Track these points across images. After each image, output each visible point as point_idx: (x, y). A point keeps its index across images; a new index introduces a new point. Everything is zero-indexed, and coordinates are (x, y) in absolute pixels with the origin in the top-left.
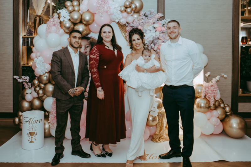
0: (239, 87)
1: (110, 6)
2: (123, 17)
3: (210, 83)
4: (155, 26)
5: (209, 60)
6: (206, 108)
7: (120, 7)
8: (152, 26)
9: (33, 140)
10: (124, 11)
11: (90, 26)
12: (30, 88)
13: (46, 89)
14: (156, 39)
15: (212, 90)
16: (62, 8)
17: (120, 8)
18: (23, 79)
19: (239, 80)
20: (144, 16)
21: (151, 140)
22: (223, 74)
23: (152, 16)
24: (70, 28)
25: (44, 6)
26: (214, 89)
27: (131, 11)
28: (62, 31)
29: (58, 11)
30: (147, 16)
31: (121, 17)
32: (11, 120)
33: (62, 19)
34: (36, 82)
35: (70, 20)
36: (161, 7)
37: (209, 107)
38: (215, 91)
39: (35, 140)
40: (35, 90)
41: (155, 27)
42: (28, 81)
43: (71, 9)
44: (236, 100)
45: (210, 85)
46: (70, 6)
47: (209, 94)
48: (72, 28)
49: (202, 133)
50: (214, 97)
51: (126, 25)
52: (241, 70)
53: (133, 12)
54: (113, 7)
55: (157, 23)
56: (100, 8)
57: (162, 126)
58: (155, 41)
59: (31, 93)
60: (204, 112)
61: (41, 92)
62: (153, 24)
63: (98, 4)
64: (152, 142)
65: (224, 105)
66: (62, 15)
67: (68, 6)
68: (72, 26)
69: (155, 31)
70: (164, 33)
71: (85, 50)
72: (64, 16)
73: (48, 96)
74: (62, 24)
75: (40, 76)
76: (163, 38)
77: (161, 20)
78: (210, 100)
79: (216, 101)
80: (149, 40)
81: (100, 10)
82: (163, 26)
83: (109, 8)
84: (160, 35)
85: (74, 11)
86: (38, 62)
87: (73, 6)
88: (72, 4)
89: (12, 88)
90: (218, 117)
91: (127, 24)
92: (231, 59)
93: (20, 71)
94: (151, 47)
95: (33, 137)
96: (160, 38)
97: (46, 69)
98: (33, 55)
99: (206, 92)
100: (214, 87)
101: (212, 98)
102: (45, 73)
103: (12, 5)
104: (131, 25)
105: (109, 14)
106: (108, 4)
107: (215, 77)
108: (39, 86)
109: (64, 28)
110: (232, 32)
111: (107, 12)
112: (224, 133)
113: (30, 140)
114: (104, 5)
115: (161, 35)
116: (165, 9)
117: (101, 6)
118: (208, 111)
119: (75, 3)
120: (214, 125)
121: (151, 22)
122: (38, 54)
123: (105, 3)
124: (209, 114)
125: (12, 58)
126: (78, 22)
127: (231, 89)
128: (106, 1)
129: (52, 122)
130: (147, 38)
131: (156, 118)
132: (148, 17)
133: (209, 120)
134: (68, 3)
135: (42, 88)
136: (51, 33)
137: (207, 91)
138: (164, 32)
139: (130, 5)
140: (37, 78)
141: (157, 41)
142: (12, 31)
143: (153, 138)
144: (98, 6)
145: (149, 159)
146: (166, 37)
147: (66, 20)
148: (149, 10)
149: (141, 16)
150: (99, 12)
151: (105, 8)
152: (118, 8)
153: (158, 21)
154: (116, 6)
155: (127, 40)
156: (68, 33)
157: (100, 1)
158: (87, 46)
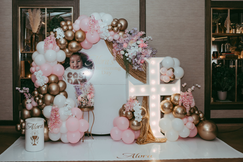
0: (211, 97)
1: (100, 25)
3: (187, 93)
4: (139, 42)
5: (185, 73)
6: (183, 114)
7: (108, 26)
8: (136, 42)
9: (36, 143)
10: (111, 30)
11: (81, 43)
12: (30, 98)
13: (45, 99)
14: (139, 54)
15: (188, 99)
16: (57, 27)
18: (24, 90)
19: (211, 90)
20: (128, 34)
21: (136, 143)
22: (197, 85)
23: (136, 33)
25: (39, 25)
26: (190, 98)
27: (117, 30)
28: (58, 48)
29: (54, 30)
30: (131, 34)
31: (109, 35)
32: (14, 127)
33: (58, 37)
34: (36, 93)
35: (64, 38)
36: (143, 26)
37: (186, 113)
38: (191, 99)
39: (37, 143)
40: (35, 100)
41: (138, 44)
42: (28, 92)
43: (65, 28)
44: (208, 107)
45: (186, 94)
46: (65, 25)
47: (186, 102)
48: (66, 45)
49: (179, 136)
50: (189, 105)
52: (212, 81)
53: (119, 31)
54: (102, 26)
55: (140, 40)
56: (91, 27)
57: (145, 131)
58: (139, 56)
59: (31, 103)
60: (181, 118)
61: (40, 101)
62: (137, 41)
64: (136, 144)
65: (198, 112)
66: (58, 33)
67: (63, 26)
68: (67, 43)
69: (138, 47)
71: (77, 64)
72: (59, 35)
73: (46, 105)
74: (58, 41)
75: (40, 87)
76: (145, 53)
77: (143, 38)
78: (187, 107)
79: (191, 108)
80: (133, 55)
81: (91, 30)
82: (145, 43)
84: (143, 51)
85: (68, 29)
86: (38, 75)
87: (67, 26)
88: (66, 23)
89: (12, 98)
90: (193, 123)
91: (114, 41)
92: (204, 72)
93: (19, 83)
94: (135, 61)
95: (36, 140)
96: (143, 53)
97: (45, 81)
98: (32, 69)
99: (182, 100)
100: (189, 96)
101: (188, 106)
102: (44, 85)
103: (11, 24)
104: (117, 42)
105: (99, 32)
106: (97, 24)
107: (190, 87)
108: (38, 96)
109: (60, 45)
110: (204, 48)
111: (97, 31)
112: (199, 136)
113: (33, 143)
114: (94, 25)
115: (144, 51)
117: (92, 25)
118: (185, 117)
119: (69, 23)
120: (190, 129)
121: (135, 39)
122: (37, 68)
123: (95, 22)
124: (185, 120)
125: (12, 72)
126: (71, 39)
127: (204, 98)
128: (96, 21)
130: (132, 54)
131: (140, 124)
132: (132, 35)
133: (185, 124)
134: (63, 23)
135: (41, 98)
136: (48, 49)
137: (184, 100)
138: (146, 48)
140: (36, 89)
141: (140, 56)
142: (12, 47)
143: (138, 141)
144: (90, 25)
145: (136, 157)
146: (147, 53)
147: (61, 38)
148: (133, 28)
149: (126, 34)
150: (90, 31)
151: (96, 27)
152: (106, 28)
153: (141, 39)
154: (105, 26)
155: (114, 55)
156: (63, 49)
157: (91, 22)
158: (78, 61)
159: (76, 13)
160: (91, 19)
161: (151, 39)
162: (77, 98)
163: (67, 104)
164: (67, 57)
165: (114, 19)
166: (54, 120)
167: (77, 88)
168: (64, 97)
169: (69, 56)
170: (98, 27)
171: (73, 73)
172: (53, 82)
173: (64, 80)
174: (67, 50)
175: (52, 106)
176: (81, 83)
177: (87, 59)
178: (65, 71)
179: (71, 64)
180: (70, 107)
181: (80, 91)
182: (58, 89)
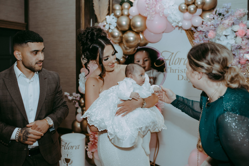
1: (163, 5)
14: (236, 49)
17: (178, 6)
18: (74, 97)
27: (195, 10)
33: (107, 27)
35: (117, 27)
41: (235, 31)
42: (78, 99)
43: (118, 13)
54: (166, 6)
62: (231, 26)
63: (146, 4)
66: (108, 21)
68: (121, 35)
69: (234, 36)
71: (143, 64)
74: (109, 33)
84: (243, 42)
85: (122, 15)
87: (122, 9)
91: (193, 29)
96: (243, 47)
104: (199, 30)
106: (160, 2)
119: (126, 5)
123: (156, 1)
126: (126, 29)
134: (117, 7)
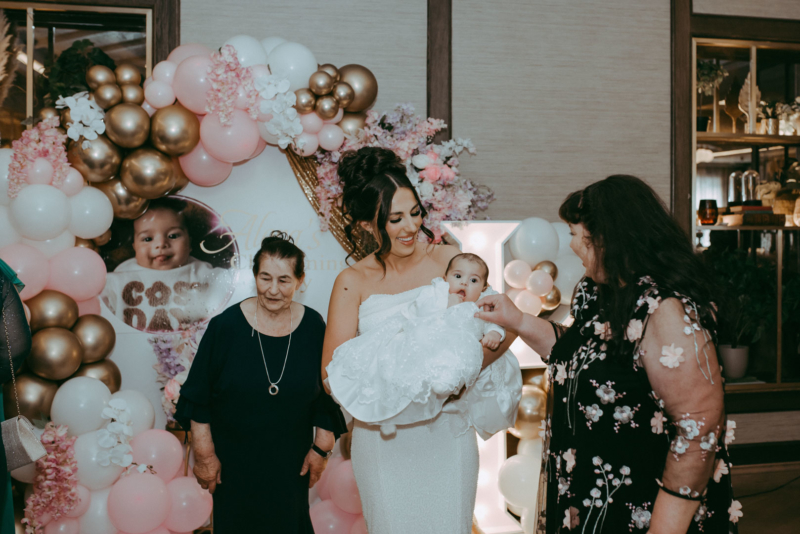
1: (258, 89)
2: (304, 131)
4: (420, 162)
7: (296, 93)
8: (409, 162)
10: (308, 109)
11: (183, 161)
16: (78, 91)
17: (294, 97)
20: (379, 128)
23: (409, 126)
24: (107, 167)
27: (335, 110)
30: (390, 128)
31: (299, 128)
33: (73, 133)
35: (104, 136)
36: (439, 97)
41: (419, 167)
43: (108, 93)
46: (108, 83)
48: (113, 166)
51: (316, 158)
53: (341, 112)
54: (268, 93)
55: (426, 152)
56: (220, 95)
62: (413, 154)
63: (214, 80)
67: (99, 85)
68: (115, 160)
70: (449, 189)
71: (164, 247)
72: (81, 122)
74: (75, 152)
76: (444, 203)
77: (439, 143)
81: (221, 104)
82: (445, 163)
83: (254, 97)
84: (437, 194)
85: (122, 101)
87: (119, 85)
88: (116, 75)
91: (320, 156)
96: (436, 205)
104: (335, 159)
105: (255, 117)
106: (250, 81)
109: (84, 167)
110: (669, 185)
111: (247, 110)
114: (234, 86)
115: (440, 194)
116: (454, 103)
117: (226, 87)
119: (127, 73)
121: (406, 149)
123: (238, 76)
126: (137, 142)
128: (244, 71)
129: (35, 523)
132: (396, 131)
134: (100, 75)
136: (30, 183)
138: (449, 186)
139: (328, 85)
144: (215, 86)
146: (455, 203)
147: (90, 135)
148: (398, 105)
149: (369, 128)
150: (217, 108)
151: (241, 94)
152: (285, 98)
153: (429, 146)
154: (282, 91)
155: (321, 210)
156: (101, 185)
157: (220, 71)
158: (171, 233)
159: (166, 37)
160: (222, 59)
161: (471, 150)
162: (163, 389)
163: (114, 417)
164: (122, 216)
165: (321, 64)
166: (50, 488)
167: (164, 346)
168: (104, 389)
169: (129, 212)
170: (249, 96)
171: (148, 285)
172: (52, 322)
173: (105, 313)
174: (121, 191)
175: (42, 427)
176: (184, 326)
177: (211, 228)
178: (111, 276)
179: (141, 248)
180: (127, 430)
181: (174, 358)
182: (75, 354)
